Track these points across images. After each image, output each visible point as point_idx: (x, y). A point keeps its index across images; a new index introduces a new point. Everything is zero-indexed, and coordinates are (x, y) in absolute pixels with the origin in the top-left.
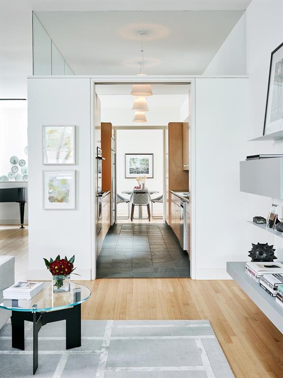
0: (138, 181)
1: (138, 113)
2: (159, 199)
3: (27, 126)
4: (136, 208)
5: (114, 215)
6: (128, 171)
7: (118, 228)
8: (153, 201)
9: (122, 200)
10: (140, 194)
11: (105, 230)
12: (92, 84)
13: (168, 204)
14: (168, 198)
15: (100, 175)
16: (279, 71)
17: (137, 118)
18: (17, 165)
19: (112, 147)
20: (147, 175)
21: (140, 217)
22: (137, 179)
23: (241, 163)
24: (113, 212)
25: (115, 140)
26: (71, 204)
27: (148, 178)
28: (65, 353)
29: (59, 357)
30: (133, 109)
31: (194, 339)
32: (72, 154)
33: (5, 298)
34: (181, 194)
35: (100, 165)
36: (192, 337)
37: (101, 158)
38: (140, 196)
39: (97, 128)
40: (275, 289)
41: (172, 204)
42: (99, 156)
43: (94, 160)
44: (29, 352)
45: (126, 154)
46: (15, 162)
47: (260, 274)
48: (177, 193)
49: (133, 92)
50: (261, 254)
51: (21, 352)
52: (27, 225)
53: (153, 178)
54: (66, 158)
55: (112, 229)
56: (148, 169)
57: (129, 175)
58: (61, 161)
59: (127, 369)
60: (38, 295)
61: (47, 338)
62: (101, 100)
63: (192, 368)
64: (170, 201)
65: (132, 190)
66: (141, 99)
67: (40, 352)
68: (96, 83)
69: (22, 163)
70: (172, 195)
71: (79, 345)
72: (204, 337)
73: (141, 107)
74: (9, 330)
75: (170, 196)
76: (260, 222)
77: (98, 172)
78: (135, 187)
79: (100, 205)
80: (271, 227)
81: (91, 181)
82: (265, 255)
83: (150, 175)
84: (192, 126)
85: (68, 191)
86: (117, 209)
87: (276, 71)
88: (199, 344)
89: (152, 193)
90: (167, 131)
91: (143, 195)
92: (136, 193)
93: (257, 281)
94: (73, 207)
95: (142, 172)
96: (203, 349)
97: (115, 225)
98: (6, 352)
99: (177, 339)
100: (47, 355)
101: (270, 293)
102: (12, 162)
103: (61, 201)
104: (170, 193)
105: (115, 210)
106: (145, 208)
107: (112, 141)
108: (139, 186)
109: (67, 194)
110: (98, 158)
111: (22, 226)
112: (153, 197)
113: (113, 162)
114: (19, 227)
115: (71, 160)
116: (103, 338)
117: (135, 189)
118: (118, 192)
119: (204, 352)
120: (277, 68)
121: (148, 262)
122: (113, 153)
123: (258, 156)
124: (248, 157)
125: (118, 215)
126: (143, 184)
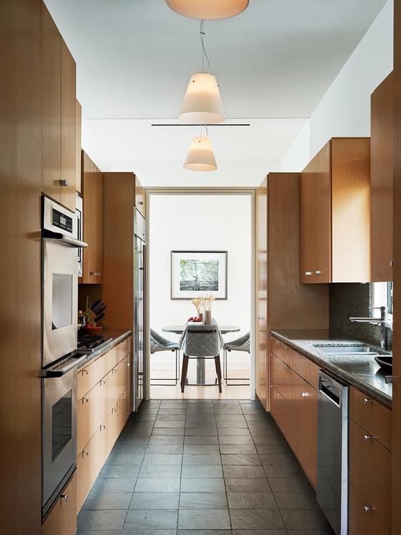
0: (196, 305)
2: (240, 344)
4: (193, 363)
6: (177, 286)
8: (228, 347)
9: (163, 344)
10: (200, 335)
19: (139, 231)
20: (215, 294)
21: (201, 381)
22: (195, 301)
27: (216, 299)
38: (200, 339)
45: (174, 252)
53: (226, 299)
56: (217, 283)
57: (178, 294)
65: (183, 325)
78: (191, 319)
83: (220, 293)
89: (224, 332)
91: (208, 336)
92: (191, 331)
95: (205, 288)
104: (270, 337)
106: (210, 363)
107: (139, 217)
108: (198, 317)
112: (228, 338)
113: (138, 264)
117: (191, 323)
126: (208, 313)
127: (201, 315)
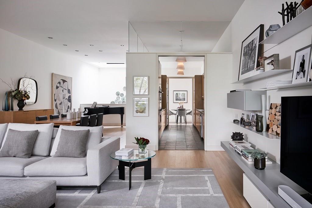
0: (180, 104)
1: (180, 70)
2: (189, 113)
3: (126, 76)
4: (179, 117)
5: (167, 121)
6: (175, 99)
7: (170, 127)
8: (187, 114)
9: (173, 114)
10: (181, 111)
11: (163, 128)
12: (157, 56)
13: (194, 115)
14: (194, 112)
15: (161, 101)
16: (245, 51)
17: (179, 73)
18: (120, 96)
19: (167, 88)
20: (184, 101)
21: (181, 122)
23: (228, 94)
24: (167, 119)
25: (168, 84)
26: (146, 114)
27: (185, 103)
28: (143, 182)
29: (141, 183)
30: (177, 68)
31: (204, 176)
32: (147, 91)
33: (116, 155)
34: (201, 110)
35: (161, 96)
36: (203, 175)
37: (161, 92)
38: (181, 112)
39: (159, 78)
40: (241, 152)
41: (197, 115)
42: (160, 91)
43: (158, 93)
44: (127, 181)
45: (174, 91)
46: (118, 95)
47: (235, 146)
48: (199, 110)
49: (177, 60)
50: (237, 137)
51: (123, 181)
52: (125, 125)
53: (187, 103)
54: (145, 92)
55: (167, 128)
56: (185, 99)
57: (175, 101)
58: (141, 93)
59: (173, 188)
60: (131, 154)
61: (135, 175)
62: (161, 64)
63: (202, 188)
64: (195, 114)
65: (177, 109)
66: (181, 64)
67: (132, 181)
68: (159, 56)
69: (122, 95)
70: (197, 111)
71: (150, 178)
72: (209, 175)
73: (181, 67)
74: (118, 172)
75: (195, 112)
76: (237, 122)
77: (160, 100)
78: (178, 107)
79: (161, 115)
80: (241, 124)
81: (156, 104)
82: (238, 138)
83: (186, 101)
84: (205, 77)
85: (145, 108)
86: (169, 118)
87: (244, 51)
88: (207, 178)
89: (187, 110)
90: (194, 79)
91: (183, 111)
92: (179, 110)
93: (234, 149)
94: (148, 115)
95: (182, 100)
96: (208, 180)
97: (168, 125)
98: (116, 181)
99: (196, 176)
100: (135, 182)
101: (239, 154)
102: (117, 94)
103: (142, 112)
104: (195, 110)
105: (168, 118)
107: (167, 84)
109: (145, 109)
110: (160, 92)
111: (122, 127)
112: (188, 112)
113: (167, 94)
114: (120, 127)
115: (147, 93)
116: (162, 176)
118: (169, 109)
119: (209, 182)
120: (244, 49)
121: (184, 143)
122: (167, 90)
123: (235, 91)
124: (231, 91)
125: (169, 121)
126: (182, 106)
127: (181, 107)
